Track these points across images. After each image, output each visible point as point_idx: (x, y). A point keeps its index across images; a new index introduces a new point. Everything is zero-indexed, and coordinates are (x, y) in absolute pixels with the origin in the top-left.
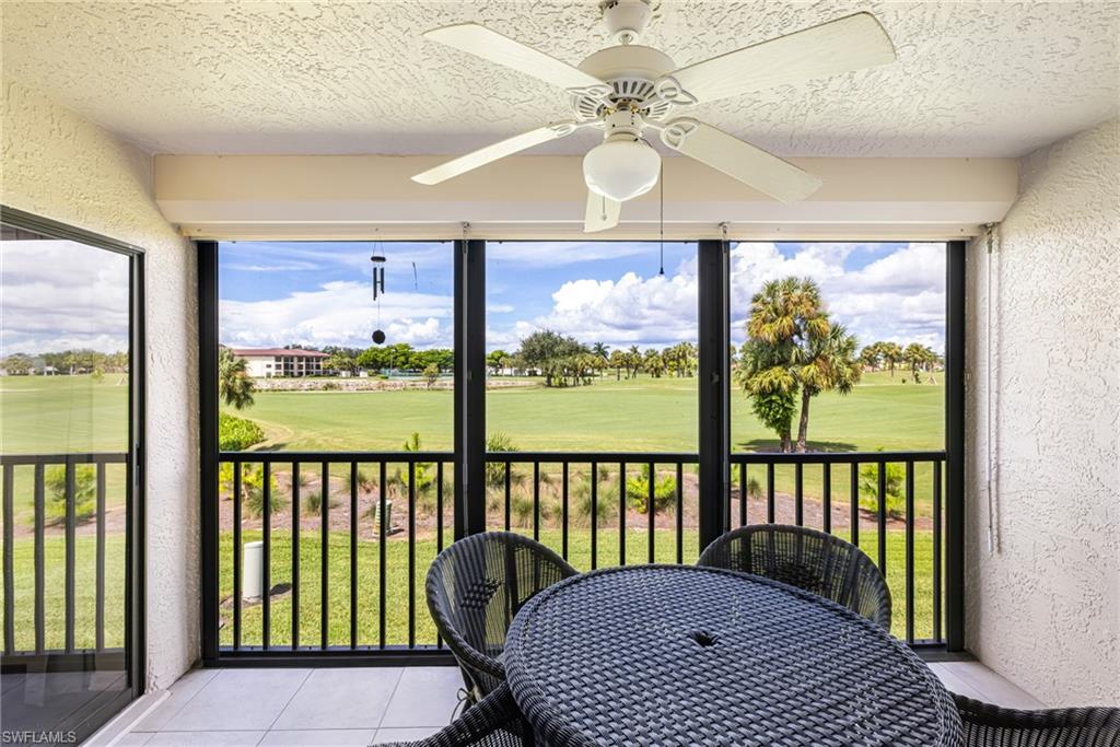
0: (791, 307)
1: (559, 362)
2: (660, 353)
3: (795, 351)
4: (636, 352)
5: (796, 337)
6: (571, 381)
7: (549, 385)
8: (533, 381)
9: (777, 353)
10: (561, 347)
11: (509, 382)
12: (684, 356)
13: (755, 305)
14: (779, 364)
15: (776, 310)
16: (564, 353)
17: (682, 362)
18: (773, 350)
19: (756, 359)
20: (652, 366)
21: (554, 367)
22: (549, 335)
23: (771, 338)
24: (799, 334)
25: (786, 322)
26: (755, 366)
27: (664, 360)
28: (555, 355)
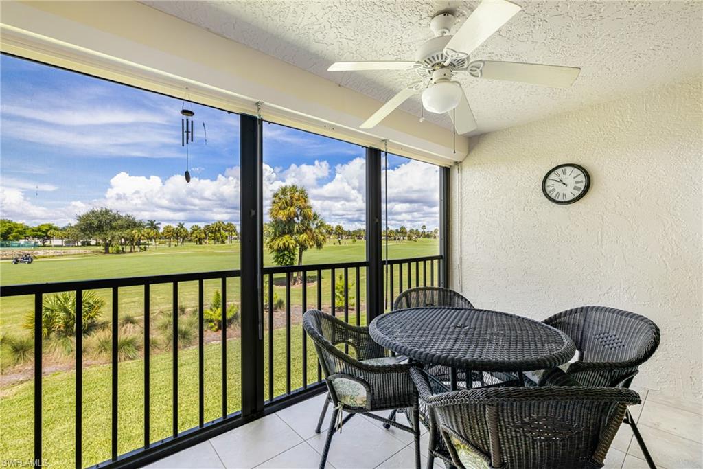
0: (294, 201)
1: (117, 233)
2: (202, 228)
3: (296, 226)
4: (182, 227)
5: (295, 219)
6: (128, 249)
7: (107, 252)
8: (88, 250)
9: (286, 227)
10: (119, 222)
11: (60, 251)
12: (219, 230)
13: (274, 199)
14: (288, 233)
15: (286, 203)
16: (122, 227)
17: (218, 235)
18: (285, 226)
19: (276, 231)
20: (196, 237)
21: (113, 238)
22: (107, 212)
23: (284, 219)
24: (297, 217)
25: (293, 210)
26: (275, 235)
27: (205, 233)
28: (113, 228)
